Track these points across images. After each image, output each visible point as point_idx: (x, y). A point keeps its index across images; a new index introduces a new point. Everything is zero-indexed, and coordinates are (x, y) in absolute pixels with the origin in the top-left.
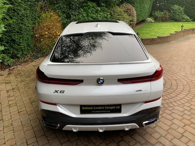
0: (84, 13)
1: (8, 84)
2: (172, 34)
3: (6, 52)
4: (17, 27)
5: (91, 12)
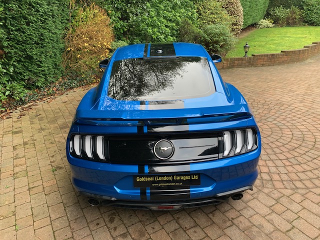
0: (153, 9)
1: (17, 135)
2: (309, 47)
3: (17, 78)
4: (35, 33)
5: (163, 8)
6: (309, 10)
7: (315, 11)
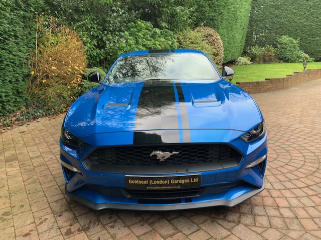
0: (131, 38)
6: (283, 48)
7: (288, 48)
